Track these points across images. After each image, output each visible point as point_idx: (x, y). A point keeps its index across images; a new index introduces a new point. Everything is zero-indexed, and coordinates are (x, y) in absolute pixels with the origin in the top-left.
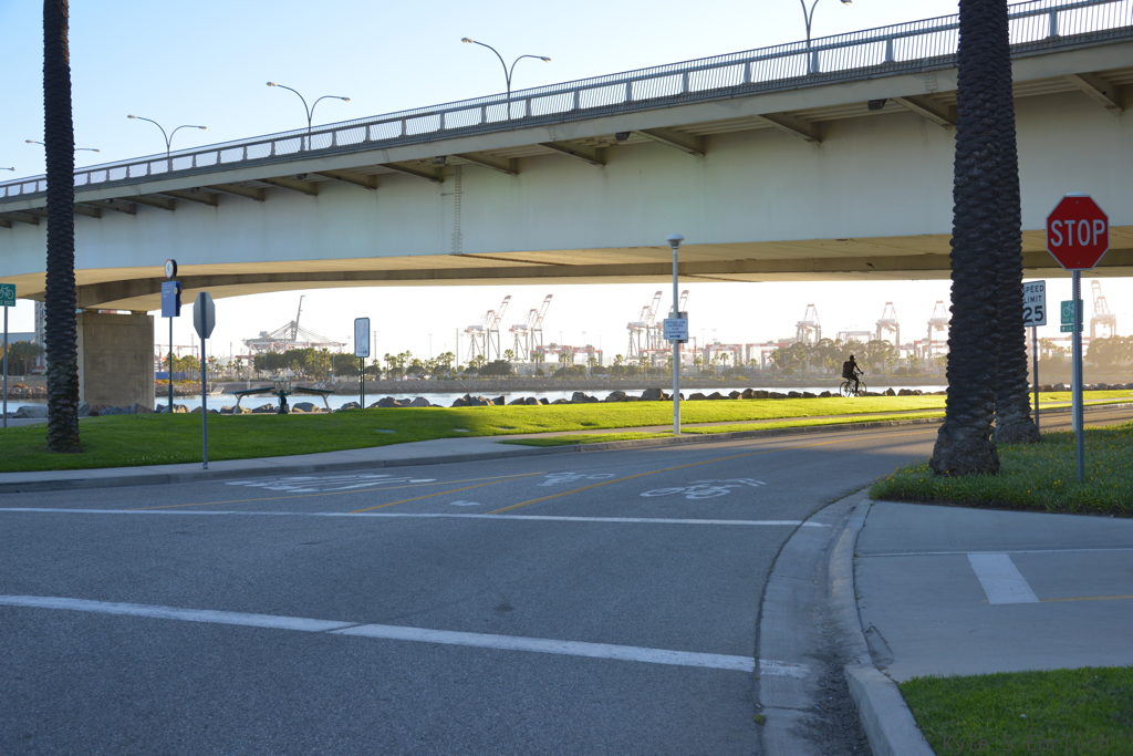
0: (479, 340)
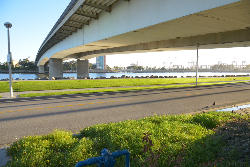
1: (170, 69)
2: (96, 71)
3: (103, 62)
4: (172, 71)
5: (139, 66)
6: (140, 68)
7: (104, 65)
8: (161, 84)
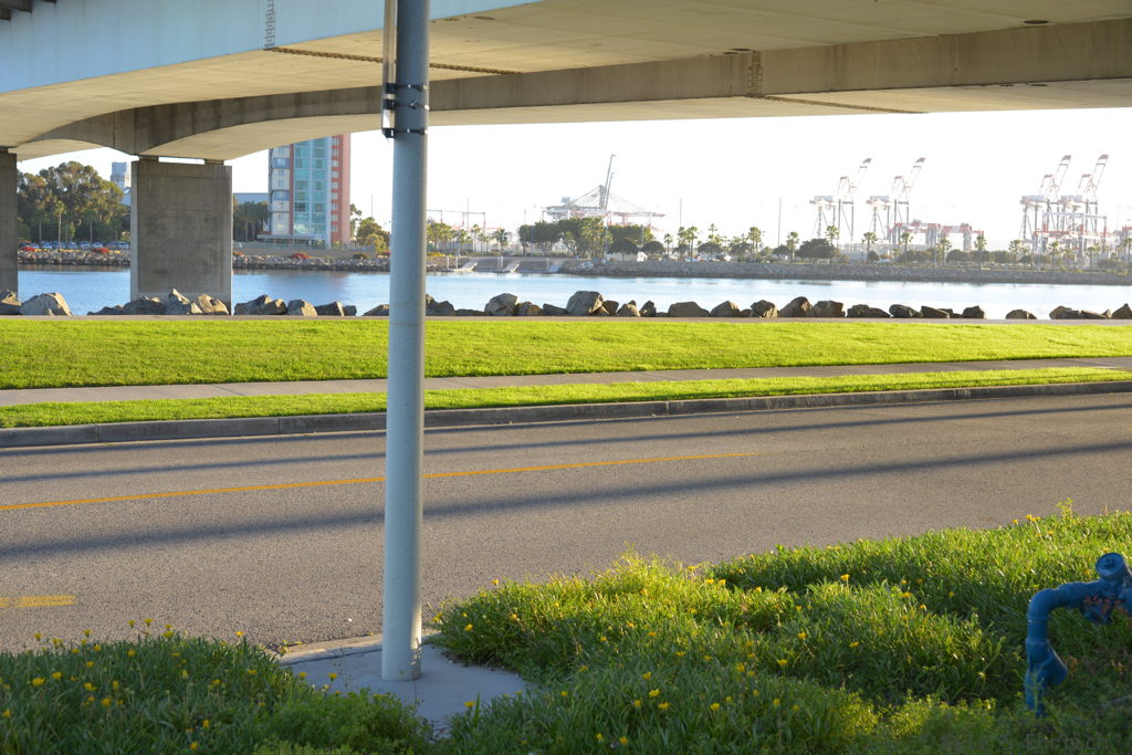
0: (828, 214)
1: (872, 256)
2: (270, 257)
3: (330, 186)
4: (893, 273)
5: (616, 221)
6: (629, 242)
7: (329, 207)
8: (905, 358)
